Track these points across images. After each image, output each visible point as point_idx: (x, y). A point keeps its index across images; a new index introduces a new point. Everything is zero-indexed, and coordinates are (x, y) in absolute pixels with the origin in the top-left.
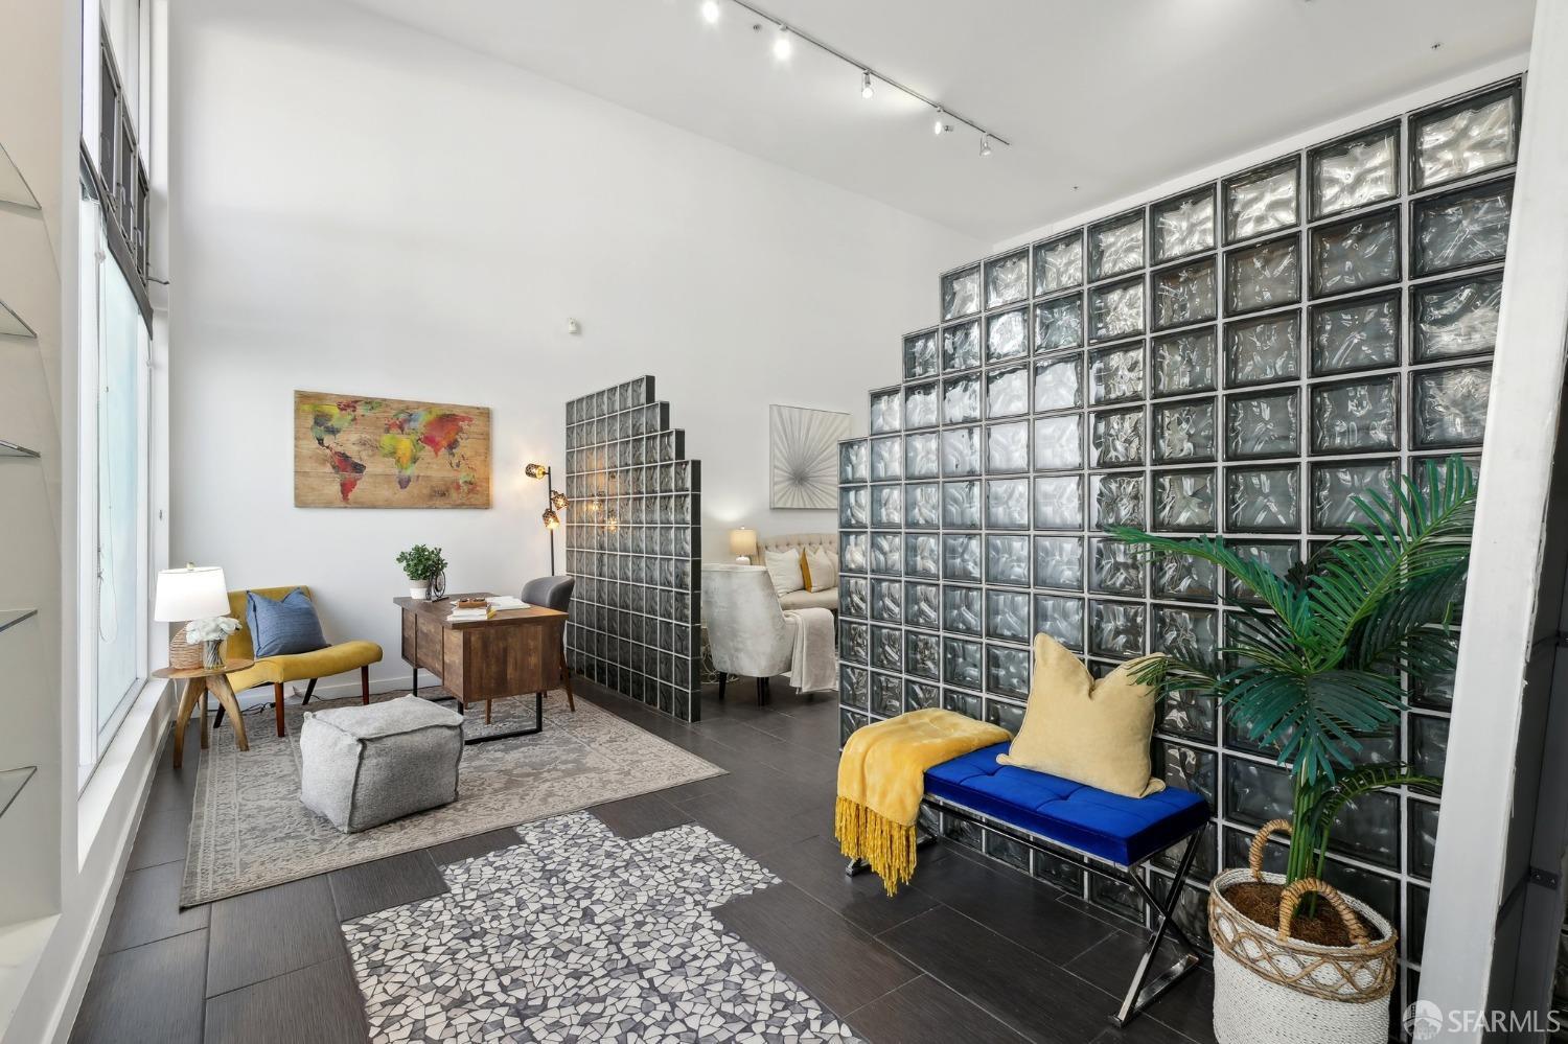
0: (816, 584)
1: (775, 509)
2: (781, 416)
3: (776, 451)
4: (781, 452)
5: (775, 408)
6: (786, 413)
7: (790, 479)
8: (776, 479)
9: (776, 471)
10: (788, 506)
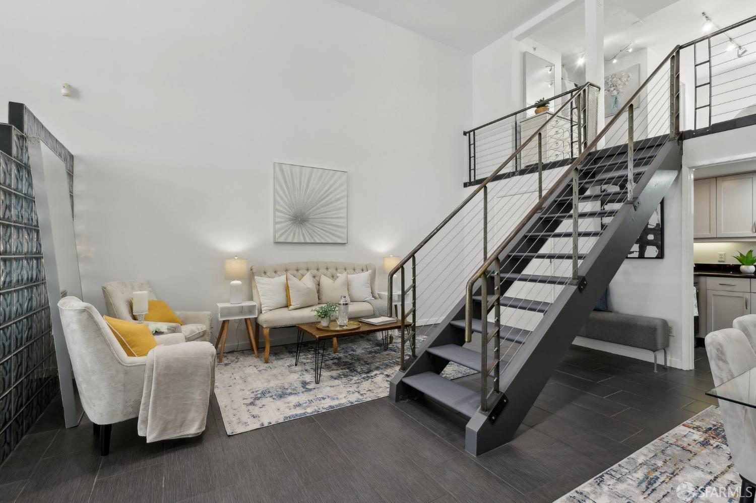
0: (294, 303)
1: (276, 243)
2: (282, 171)
3: (278, 199)
4: (282, 199)
5: (277, 166)
6: (287, 170)
7: (291, 220)
8: (278, 220)
9: (277, 213)
10: (289, 240)
